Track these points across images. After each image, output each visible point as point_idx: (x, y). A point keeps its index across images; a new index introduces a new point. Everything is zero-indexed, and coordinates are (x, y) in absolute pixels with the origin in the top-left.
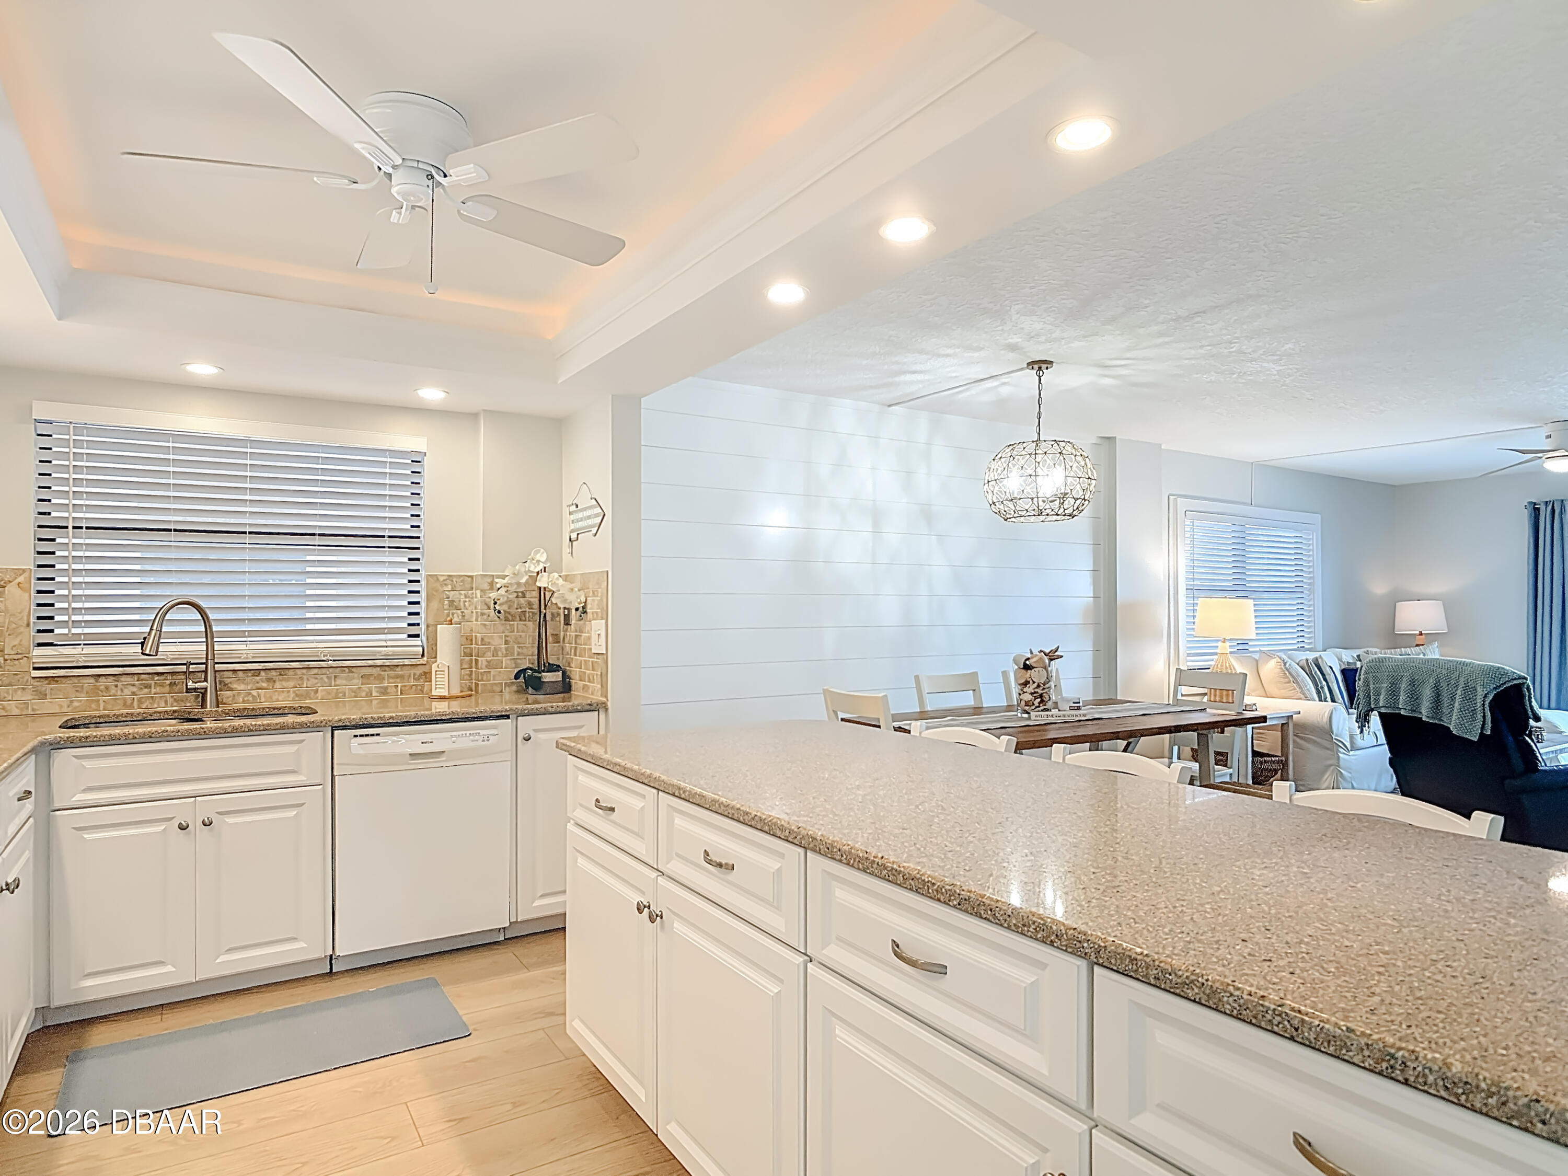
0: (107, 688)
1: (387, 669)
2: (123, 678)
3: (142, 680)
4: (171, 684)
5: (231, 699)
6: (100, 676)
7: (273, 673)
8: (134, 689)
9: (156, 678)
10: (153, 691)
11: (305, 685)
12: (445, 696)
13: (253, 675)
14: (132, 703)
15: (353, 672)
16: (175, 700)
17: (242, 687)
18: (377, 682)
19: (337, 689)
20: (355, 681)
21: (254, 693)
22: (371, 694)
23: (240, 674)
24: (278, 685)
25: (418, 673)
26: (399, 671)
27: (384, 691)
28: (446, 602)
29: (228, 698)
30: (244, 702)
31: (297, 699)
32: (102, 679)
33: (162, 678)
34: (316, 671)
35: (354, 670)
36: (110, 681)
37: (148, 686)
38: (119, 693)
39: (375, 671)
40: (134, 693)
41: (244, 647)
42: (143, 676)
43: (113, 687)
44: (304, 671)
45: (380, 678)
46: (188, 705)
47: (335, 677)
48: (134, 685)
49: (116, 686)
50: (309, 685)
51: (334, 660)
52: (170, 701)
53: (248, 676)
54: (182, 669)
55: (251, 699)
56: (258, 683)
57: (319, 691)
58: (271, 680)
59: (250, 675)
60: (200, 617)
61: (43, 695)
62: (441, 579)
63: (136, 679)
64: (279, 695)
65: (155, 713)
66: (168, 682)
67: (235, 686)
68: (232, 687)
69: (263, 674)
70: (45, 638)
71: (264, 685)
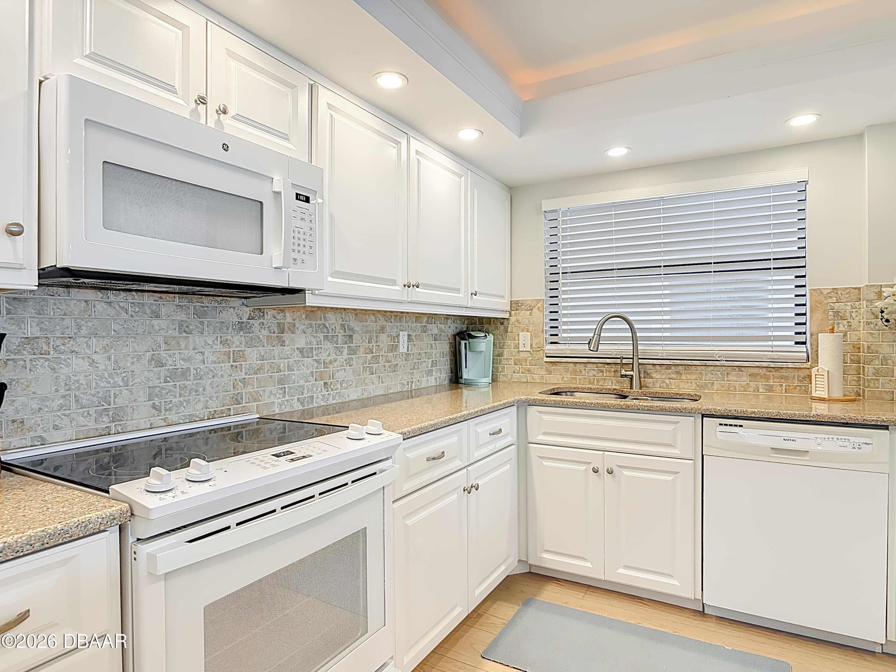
0: (580, 371)
1: (772, 370)
2: (589, 365)
3: (598, 367)
4: (614, 371)
5: (651, 384)
6: (576, 363)
7: (680, 368)
8: (594, 373)
9: (606, 367)
10: (605, 374)
11: (704, 379)
12: (824, 398)
13: (666, 369)
14: (594, 382)
15: (742, 371)
16: (617, 381)
17: (659, 377)
18: (764, 381)
19: (729, 384)
20: (744, 378)
21: (667, 381)
22: (758, 390)
23: (658, 367)
24: (684, 377)
25: (802, 375)
26: (784, 373)
27: (770, 389)
28: (831, 313)
29: (650, 383)
30: (660, 387)
31: (698, 388)
32: (578, 365)
33: (609, 366)
34: (712, 368)
35: (743, 369)
36: (582, 367)
37: (602, 372)
38: (587, 374)
39: (762, 372)
40: (594, 375)
41: (661, 348)
42: (599, 365)
43: (583, 370)
44: (703, 368)
45: (767, 378)
46: (625, 385)
47: (728, 374)
48: (594, 370)
49: (585, 370)
50: (706, 379)
51: (726, 361)
52: (615, 382)
53: (662, 369)
54: (619, 361)
55: (665, 385)
56: (669, 374)
57: (715, 384)
58: (677, 373)
59: (664, 368)
60: (628, 327)
61: (550, 373)
62: (826, 292)
63: (595, 366)
64: (684, 384)
65: (604, 389)
66: (613, 370)
67: (654, 375)
68: (650, 376)
69: (673, 368)
70: (554, 339)
71: (674, 376)
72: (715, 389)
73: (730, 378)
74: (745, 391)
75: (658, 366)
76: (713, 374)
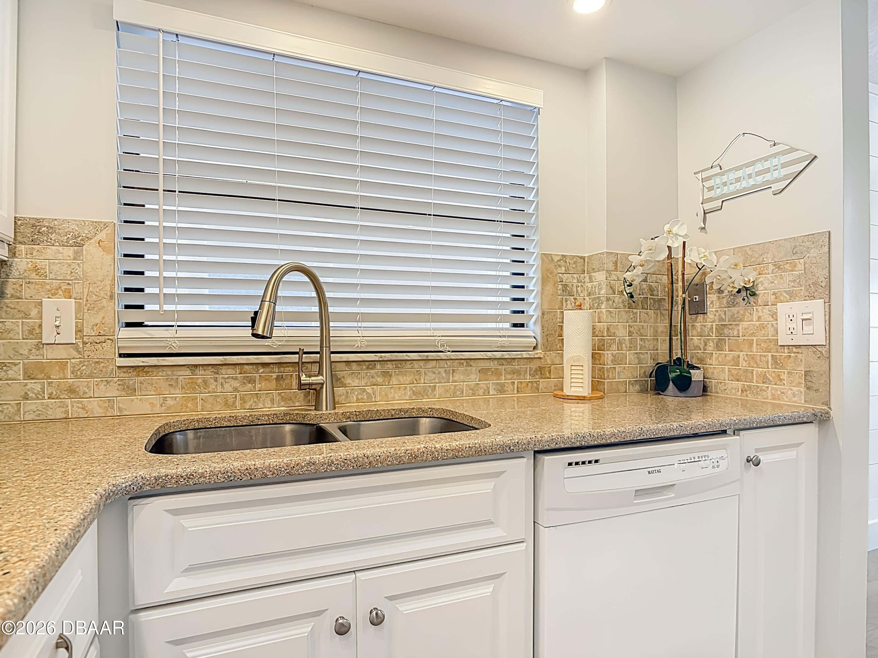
0: (205, 382)
1: (504, 362)
2: (223, 370)
3: (245, 373)
4: (278, 379)
5: (343, 397)
6: (196, 366)
7: (390, 365)
8: (236, 384)
9: (261, 371)
10: (258, 386)
11: (422, 381)
12: (584, 397)
13: (368, 368)
14: (234, 403)
15: (471, 366)
16: (282, 397)
17: (356, 382)
18: (495, 378)
19: (455, 386)
20: (473, 376)
21: (369, 389)
22: (489, 392)
23: (354, 366)
24: (394, 381)
25: (534, 367)
26: (516, 366)
27: (501, 389)
28: (560, 287)
29: (340, 396)
30: (358, 401)
31: (414, 397)
32: (200, 372)
33: (267, 370)
34: (433, 363)
35: (472, 363)
36: (208, 374)
37: (252, 381)
38: (219, 389)
39: (493, 365)
40: (236, 390)
41: (355, 333)
42: (246, 367)
43: (212, 381)
44: (422, 363)
45: (497, 373)
46: (297, 404)
47: (453, 371)
48: (236, 379)
49: (216, 380)
50: (426, 381)
51: (453, 352)
52: (277, 398)
53: (362, 369)
54: (295, 358)
55: (365, 397)
56: (372, 377)
57: (437, 388)
58: (386, 374)
59: (364, 367)
60: (314, 294)
61: (131, 391)
62: (556, 259)
63: (238, 371)
64: (395, 392)
65: (263, 415)
66: (274, 376)
67: (348, 381)
68: (342, 383)
69: (378, 366)
70: (134, 316)
71: (380, 380)
72: (437, 396)
73: (457, 377)
74: (474, 395)
75: (354, 363)
76: (435, 373)
